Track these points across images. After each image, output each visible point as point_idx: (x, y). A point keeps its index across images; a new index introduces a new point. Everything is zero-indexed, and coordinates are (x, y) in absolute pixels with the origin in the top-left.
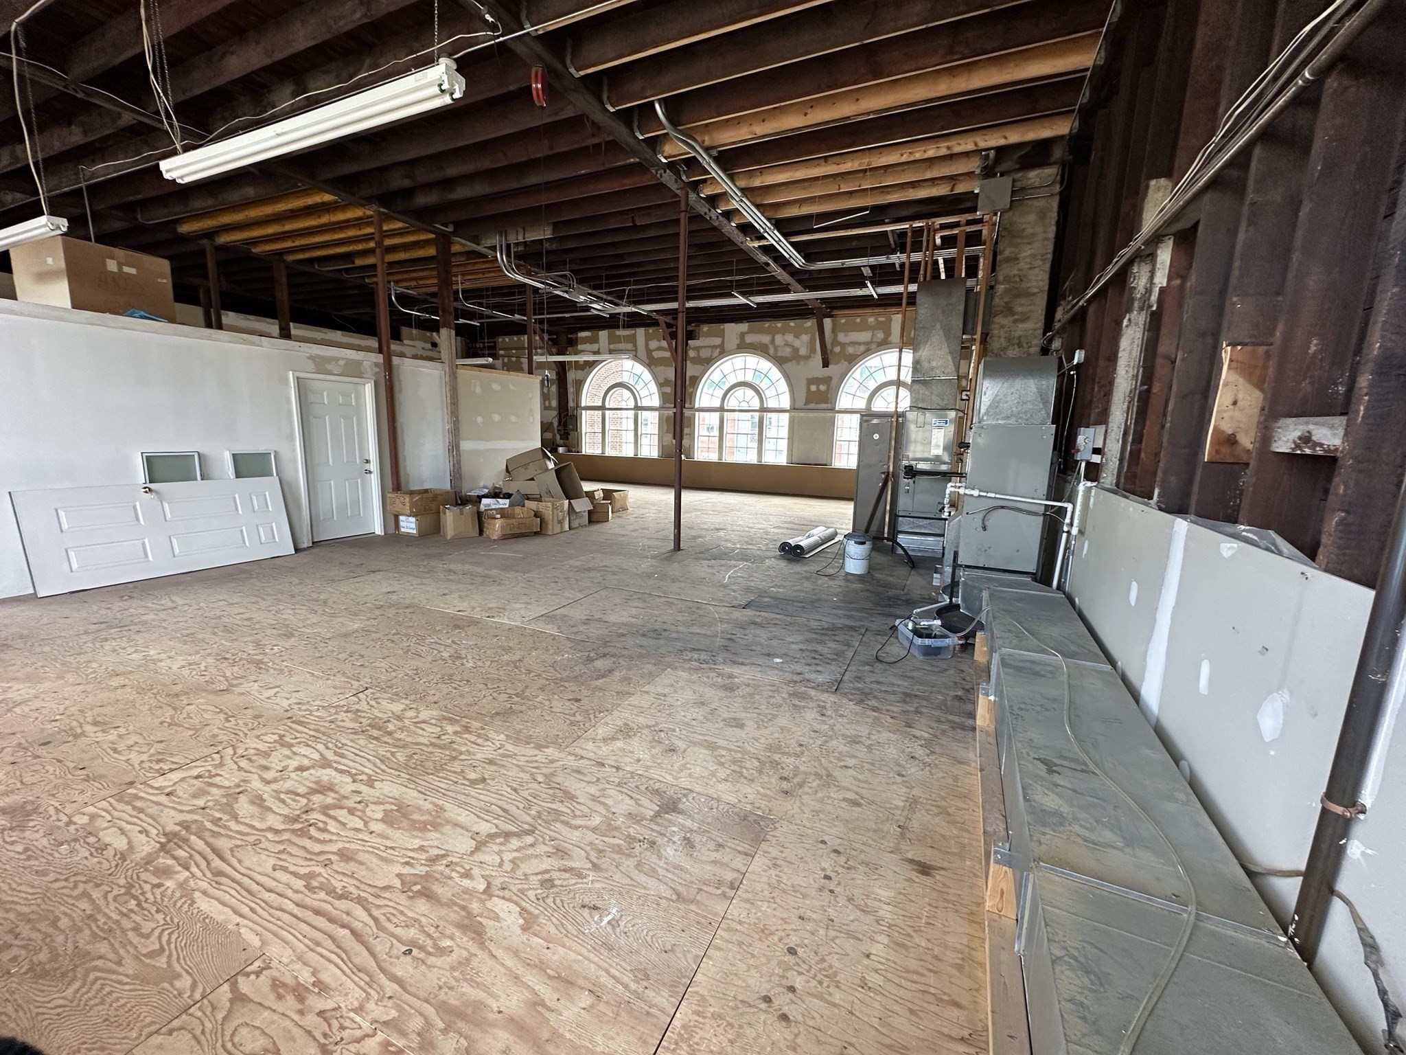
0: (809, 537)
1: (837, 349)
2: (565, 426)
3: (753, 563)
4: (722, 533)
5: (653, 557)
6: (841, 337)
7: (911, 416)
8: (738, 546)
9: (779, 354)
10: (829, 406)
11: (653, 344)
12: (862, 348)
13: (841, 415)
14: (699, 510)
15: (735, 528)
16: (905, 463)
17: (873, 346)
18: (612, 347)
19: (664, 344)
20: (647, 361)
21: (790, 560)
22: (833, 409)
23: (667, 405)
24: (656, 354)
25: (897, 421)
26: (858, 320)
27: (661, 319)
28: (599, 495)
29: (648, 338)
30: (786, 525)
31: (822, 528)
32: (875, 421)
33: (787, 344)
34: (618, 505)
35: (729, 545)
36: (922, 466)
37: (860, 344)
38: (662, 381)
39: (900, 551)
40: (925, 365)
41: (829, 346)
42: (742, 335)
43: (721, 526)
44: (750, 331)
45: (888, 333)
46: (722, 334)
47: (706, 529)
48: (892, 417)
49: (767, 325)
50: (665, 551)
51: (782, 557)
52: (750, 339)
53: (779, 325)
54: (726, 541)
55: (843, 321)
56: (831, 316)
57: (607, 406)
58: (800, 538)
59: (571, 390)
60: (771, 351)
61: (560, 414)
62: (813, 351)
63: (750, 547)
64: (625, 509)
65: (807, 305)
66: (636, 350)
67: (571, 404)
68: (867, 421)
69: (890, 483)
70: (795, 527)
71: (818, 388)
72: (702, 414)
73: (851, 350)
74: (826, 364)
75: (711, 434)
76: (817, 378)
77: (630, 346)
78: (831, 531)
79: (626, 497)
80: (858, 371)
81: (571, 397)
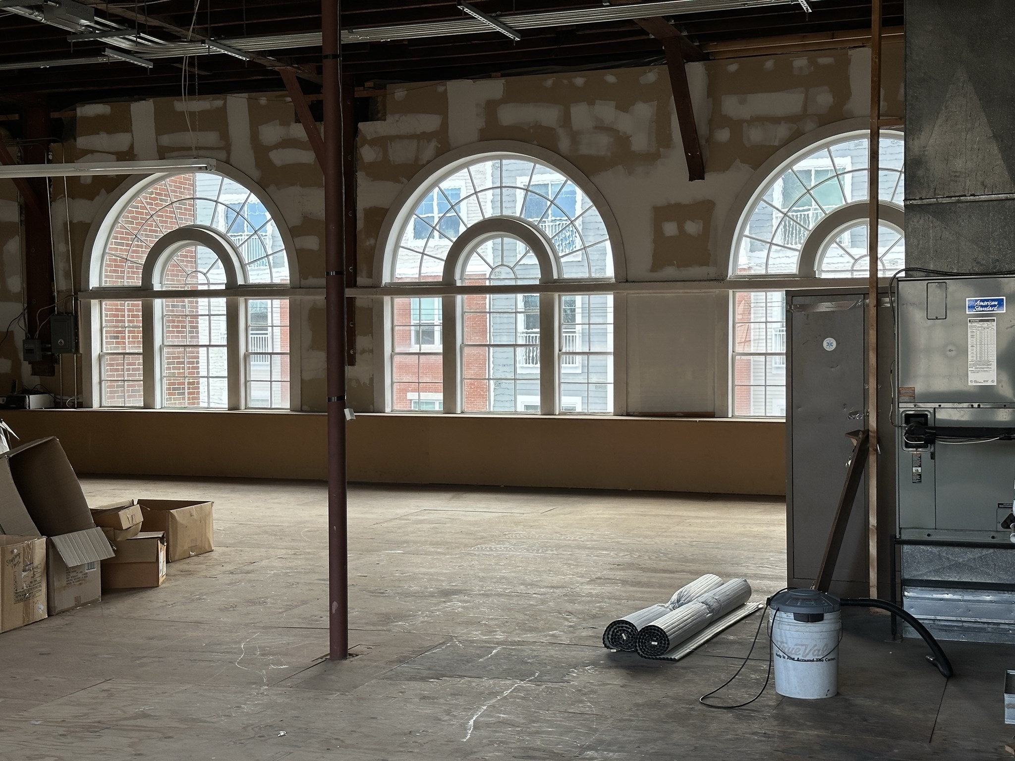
0: (679, 603)
1: (723, 135)
2: (46, 339)
3: (538, 681)
4: (456, 604)
5: (275, 681)
6: (731, 106)
7: (911, 291)
8: (500, 636)
9: (584, 150)
10: (711, 271)
11: (271, 133)
12: (782, 131)
13: (740, 294)
14: (399, 544)
15: (490, 587)
16: (907, 407)
17: (810, 126)
18: (166, 140)
19: (298, 131)
20: (256, 174)
21: (635, 670)
22: (720, 279)
23: (312, 281)
24: (279, 158)
25: (879, 304)
26: (769, 64)
27: (288, 71)
28: (132, 518)
29: (257, 119)
30: (620, 574)
31: (710, 579)
32: (825, 307)
33: (601, 128)
34: (183, 543)
35: (477, 635)
36: (949, 414)
37: (776, 120)
38: (295, 220)
39: (913, 634)
40: (937, 168)
41: (702, 129)
42: (491, 107)
43: (457, 584)
44: (510, 97)
45: (842, 93)
46: (441, 107)
47: (414, 595)
48: (865, 295)
49: (549, 81)
50: (308, 661)
51: (614, 662)
52: (509, 115)
53: (579, 81)
54: (469, 623)
55: (733, 67)
56: (704, 57)
57: (157, 287)
58: (656, 608)
59: (60, 248)
60: (564, 144)
61: (30, 310)
62: (664, 140)
63: (529, 636)
64: (204, 550)
65: (643, 32)
66: (227, 148)
67: (61, 283)
68: (803, 307)
69: (872, 460)
70: (644, 577)
71: (681, 228)
72: (399, 301)
73: (755, 135)
74: (697, 171)
75: (426, 348)
76: (678, 206)
77: (211, 138)
78: (733, 584)
79: (205, 519)
80: (778, 185)
81: (60, 266)
